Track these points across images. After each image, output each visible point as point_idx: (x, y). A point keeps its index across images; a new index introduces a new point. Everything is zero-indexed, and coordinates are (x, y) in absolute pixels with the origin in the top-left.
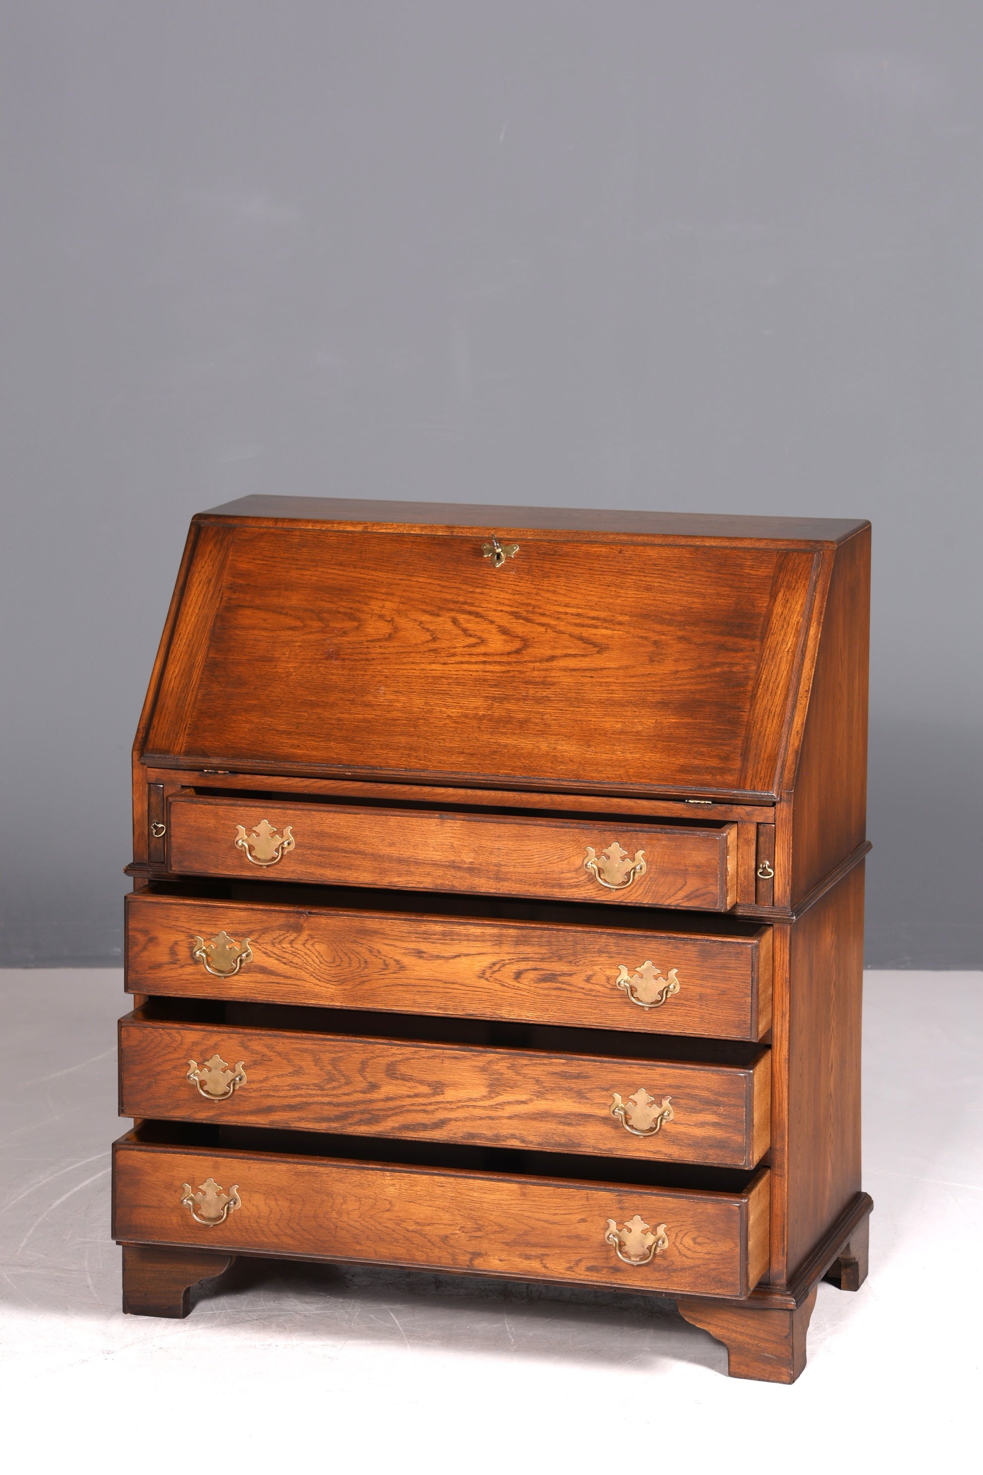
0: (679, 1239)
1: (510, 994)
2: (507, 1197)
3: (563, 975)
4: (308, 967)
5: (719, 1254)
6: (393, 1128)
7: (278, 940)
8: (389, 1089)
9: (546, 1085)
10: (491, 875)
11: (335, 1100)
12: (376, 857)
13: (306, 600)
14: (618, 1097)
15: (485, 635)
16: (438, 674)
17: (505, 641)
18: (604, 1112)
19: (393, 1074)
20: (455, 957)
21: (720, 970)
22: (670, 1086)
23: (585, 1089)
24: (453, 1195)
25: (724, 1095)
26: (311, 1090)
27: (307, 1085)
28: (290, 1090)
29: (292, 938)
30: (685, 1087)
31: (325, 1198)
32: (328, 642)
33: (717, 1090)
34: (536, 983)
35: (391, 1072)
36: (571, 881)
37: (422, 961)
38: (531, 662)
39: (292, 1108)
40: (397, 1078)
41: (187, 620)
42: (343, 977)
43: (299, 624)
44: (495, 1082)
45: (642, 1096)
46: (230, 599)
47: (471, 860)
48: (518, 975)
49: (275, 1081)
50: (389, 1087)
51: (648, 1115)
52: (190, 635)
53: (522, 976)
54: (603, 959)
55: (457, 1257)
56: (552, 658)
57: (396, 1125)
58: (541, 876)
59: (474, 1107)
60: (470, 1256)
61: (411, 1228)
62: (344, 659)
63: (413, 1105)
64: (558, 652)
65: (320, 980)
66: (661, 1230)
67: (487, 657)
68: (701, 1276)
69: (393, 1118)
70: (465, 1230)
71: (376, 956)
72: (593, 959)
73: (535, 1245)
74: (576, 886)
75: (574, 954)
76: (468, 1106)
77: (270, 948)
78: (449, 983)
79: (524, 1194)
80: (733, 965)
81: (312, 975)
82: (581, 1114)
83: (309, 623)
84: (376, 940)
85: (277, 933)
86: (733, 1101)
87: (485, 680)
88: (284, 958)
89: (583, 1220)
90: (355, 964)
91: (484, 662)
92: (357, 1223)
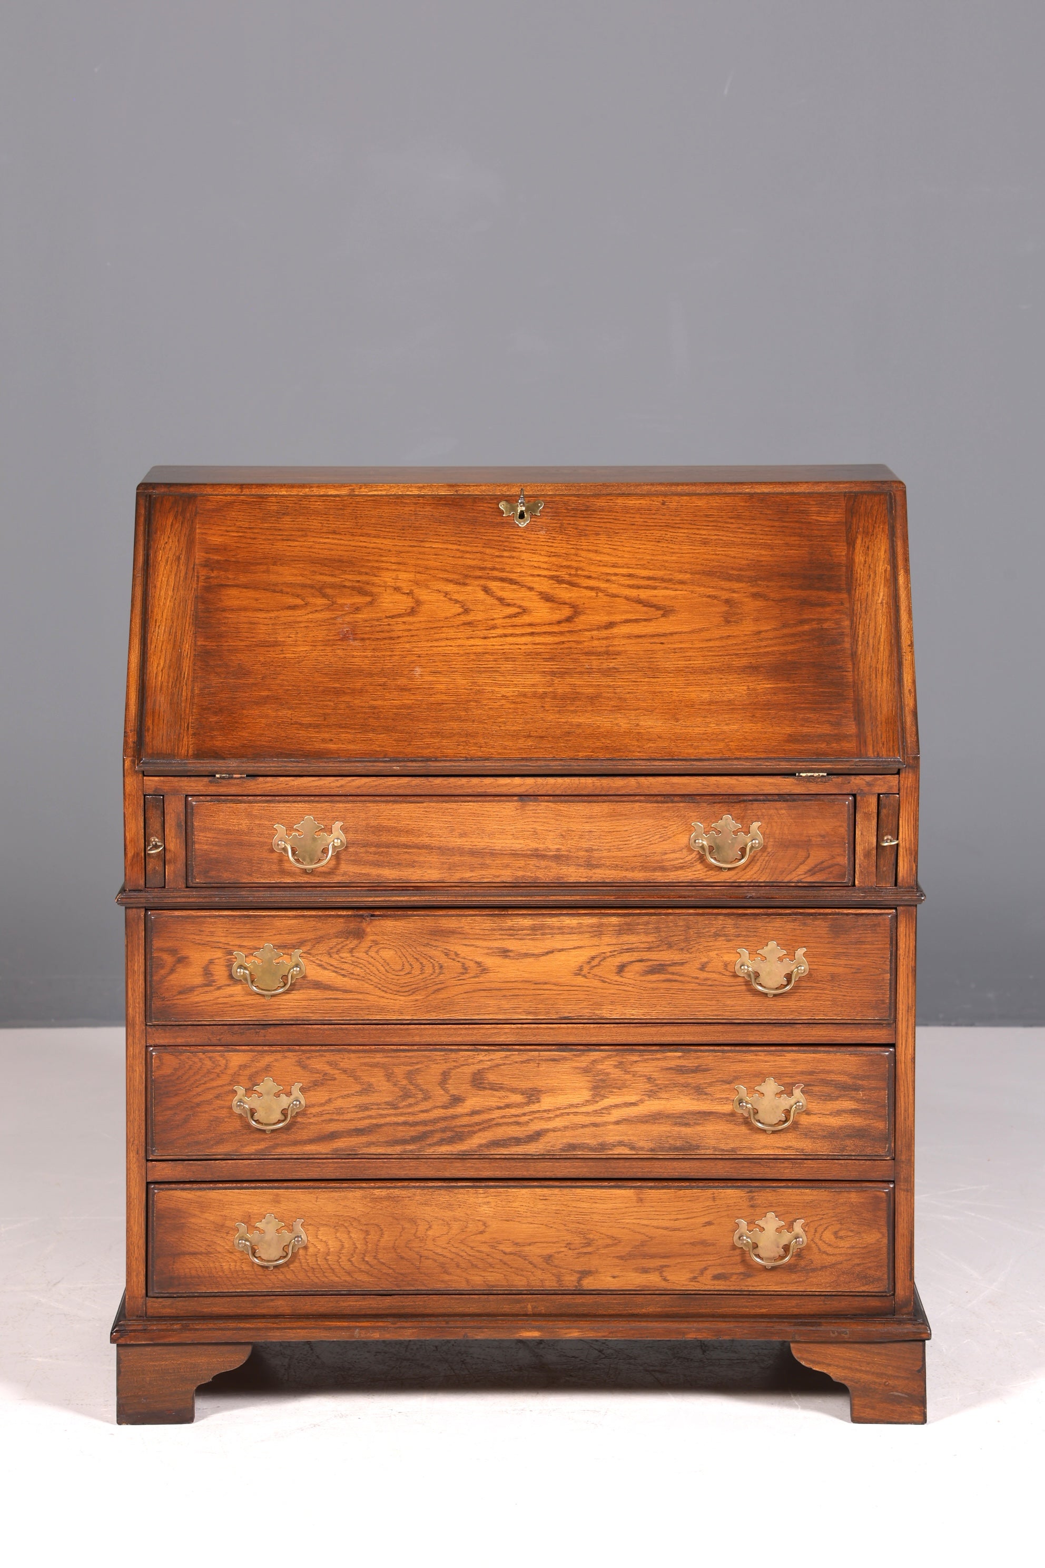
0: (818, 1235)
1: (612, 991)
2: (620, 1205)
3: (674, 964)
4: (371, 977)
5: (865, 1247)
6: (481, 1146)
7: (335, 950)
8: (474, 1101)
9: (659, 1082)
10: (581, 862)
11: (411, 1119)
12: (443, 851)
13: (302, 575)
14: (742, 1089)
15: (525, 604)
16: (479, 650)
17: (551, 608)
18: (727, 1108)
19: (481, 1083)
20: (547, 953)
21: (854, 946)
22: (802, 1073)
23: (705, 1083)
24: (557, 1208)
25: (862, 1078)
26: (383, 1109)
27: (378, 1104)
28: (357, 1112)
29: (351, 946)
30: (819, 1073)
31: (407, 1225)
32: (340, 620)
33: (855, 1073)
34: (643, 975)
35: (478, 1081)
36: (675, 862)
37: (507, 960)
38: (587, 630)
39: (359, 1132)
40: (485, 1088)
41: (162, 604)
42: (414, 987)
43: (299, 602)
44: (600, 1084)
45: (770, 1087)
46: (208, 578)
47: (558, 846)
48: (621, 969)
49: (339, 1103)
50: (474, 1099)
51: (777, 1107)
52: (169, 622)
53: (626, 969)
54: (721, 942)
55: (562, 1278)
56: (611, 625)
57: (484, 1142)
58: (640, 859)
59: (576, 1113)
60: (578, 1275)
61: (508, 1250)
62: (363, 639)
63: (504, 1117)
64: (617, 618)
65: (386, 992)
66: (798, 1227)
67: (534, 627)
68: (844, 1273)
69: (480, 1134)
70: (572, 1247)
71: (454, 959)
72: (709, 944)
73: (652, 1256)
74: (682, 868)
75: (686, 940)
76: (568, 1114)
77: (326, 959)
78: (539, 984)
79: (641, 1200)
80: (869, 939)
81: (376, 987)
82: (699, 1113)
83: (311, 600)
84: (453, 941)
85: (334, 941)
86: (873, 1083)
87: (537, 654)
88: (343, 969)
89: (709, 1223)
90: (429, 970)
91: (532, 634)
92: (445, 1250)
